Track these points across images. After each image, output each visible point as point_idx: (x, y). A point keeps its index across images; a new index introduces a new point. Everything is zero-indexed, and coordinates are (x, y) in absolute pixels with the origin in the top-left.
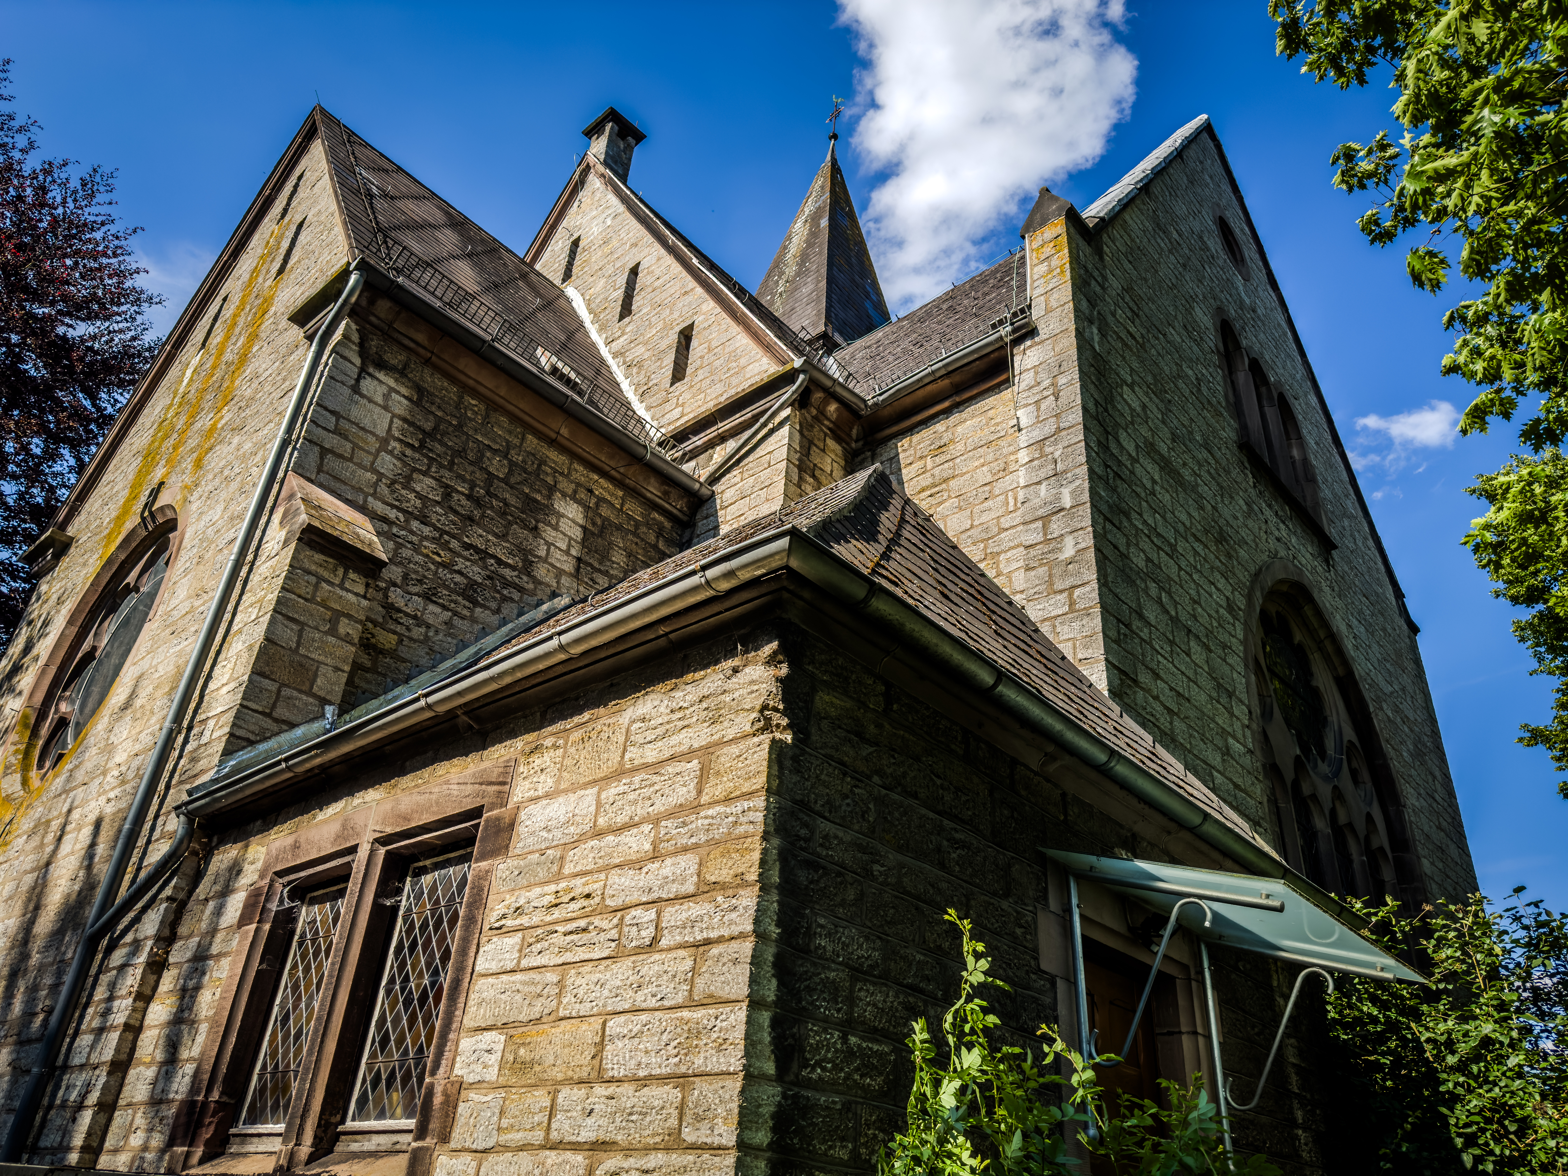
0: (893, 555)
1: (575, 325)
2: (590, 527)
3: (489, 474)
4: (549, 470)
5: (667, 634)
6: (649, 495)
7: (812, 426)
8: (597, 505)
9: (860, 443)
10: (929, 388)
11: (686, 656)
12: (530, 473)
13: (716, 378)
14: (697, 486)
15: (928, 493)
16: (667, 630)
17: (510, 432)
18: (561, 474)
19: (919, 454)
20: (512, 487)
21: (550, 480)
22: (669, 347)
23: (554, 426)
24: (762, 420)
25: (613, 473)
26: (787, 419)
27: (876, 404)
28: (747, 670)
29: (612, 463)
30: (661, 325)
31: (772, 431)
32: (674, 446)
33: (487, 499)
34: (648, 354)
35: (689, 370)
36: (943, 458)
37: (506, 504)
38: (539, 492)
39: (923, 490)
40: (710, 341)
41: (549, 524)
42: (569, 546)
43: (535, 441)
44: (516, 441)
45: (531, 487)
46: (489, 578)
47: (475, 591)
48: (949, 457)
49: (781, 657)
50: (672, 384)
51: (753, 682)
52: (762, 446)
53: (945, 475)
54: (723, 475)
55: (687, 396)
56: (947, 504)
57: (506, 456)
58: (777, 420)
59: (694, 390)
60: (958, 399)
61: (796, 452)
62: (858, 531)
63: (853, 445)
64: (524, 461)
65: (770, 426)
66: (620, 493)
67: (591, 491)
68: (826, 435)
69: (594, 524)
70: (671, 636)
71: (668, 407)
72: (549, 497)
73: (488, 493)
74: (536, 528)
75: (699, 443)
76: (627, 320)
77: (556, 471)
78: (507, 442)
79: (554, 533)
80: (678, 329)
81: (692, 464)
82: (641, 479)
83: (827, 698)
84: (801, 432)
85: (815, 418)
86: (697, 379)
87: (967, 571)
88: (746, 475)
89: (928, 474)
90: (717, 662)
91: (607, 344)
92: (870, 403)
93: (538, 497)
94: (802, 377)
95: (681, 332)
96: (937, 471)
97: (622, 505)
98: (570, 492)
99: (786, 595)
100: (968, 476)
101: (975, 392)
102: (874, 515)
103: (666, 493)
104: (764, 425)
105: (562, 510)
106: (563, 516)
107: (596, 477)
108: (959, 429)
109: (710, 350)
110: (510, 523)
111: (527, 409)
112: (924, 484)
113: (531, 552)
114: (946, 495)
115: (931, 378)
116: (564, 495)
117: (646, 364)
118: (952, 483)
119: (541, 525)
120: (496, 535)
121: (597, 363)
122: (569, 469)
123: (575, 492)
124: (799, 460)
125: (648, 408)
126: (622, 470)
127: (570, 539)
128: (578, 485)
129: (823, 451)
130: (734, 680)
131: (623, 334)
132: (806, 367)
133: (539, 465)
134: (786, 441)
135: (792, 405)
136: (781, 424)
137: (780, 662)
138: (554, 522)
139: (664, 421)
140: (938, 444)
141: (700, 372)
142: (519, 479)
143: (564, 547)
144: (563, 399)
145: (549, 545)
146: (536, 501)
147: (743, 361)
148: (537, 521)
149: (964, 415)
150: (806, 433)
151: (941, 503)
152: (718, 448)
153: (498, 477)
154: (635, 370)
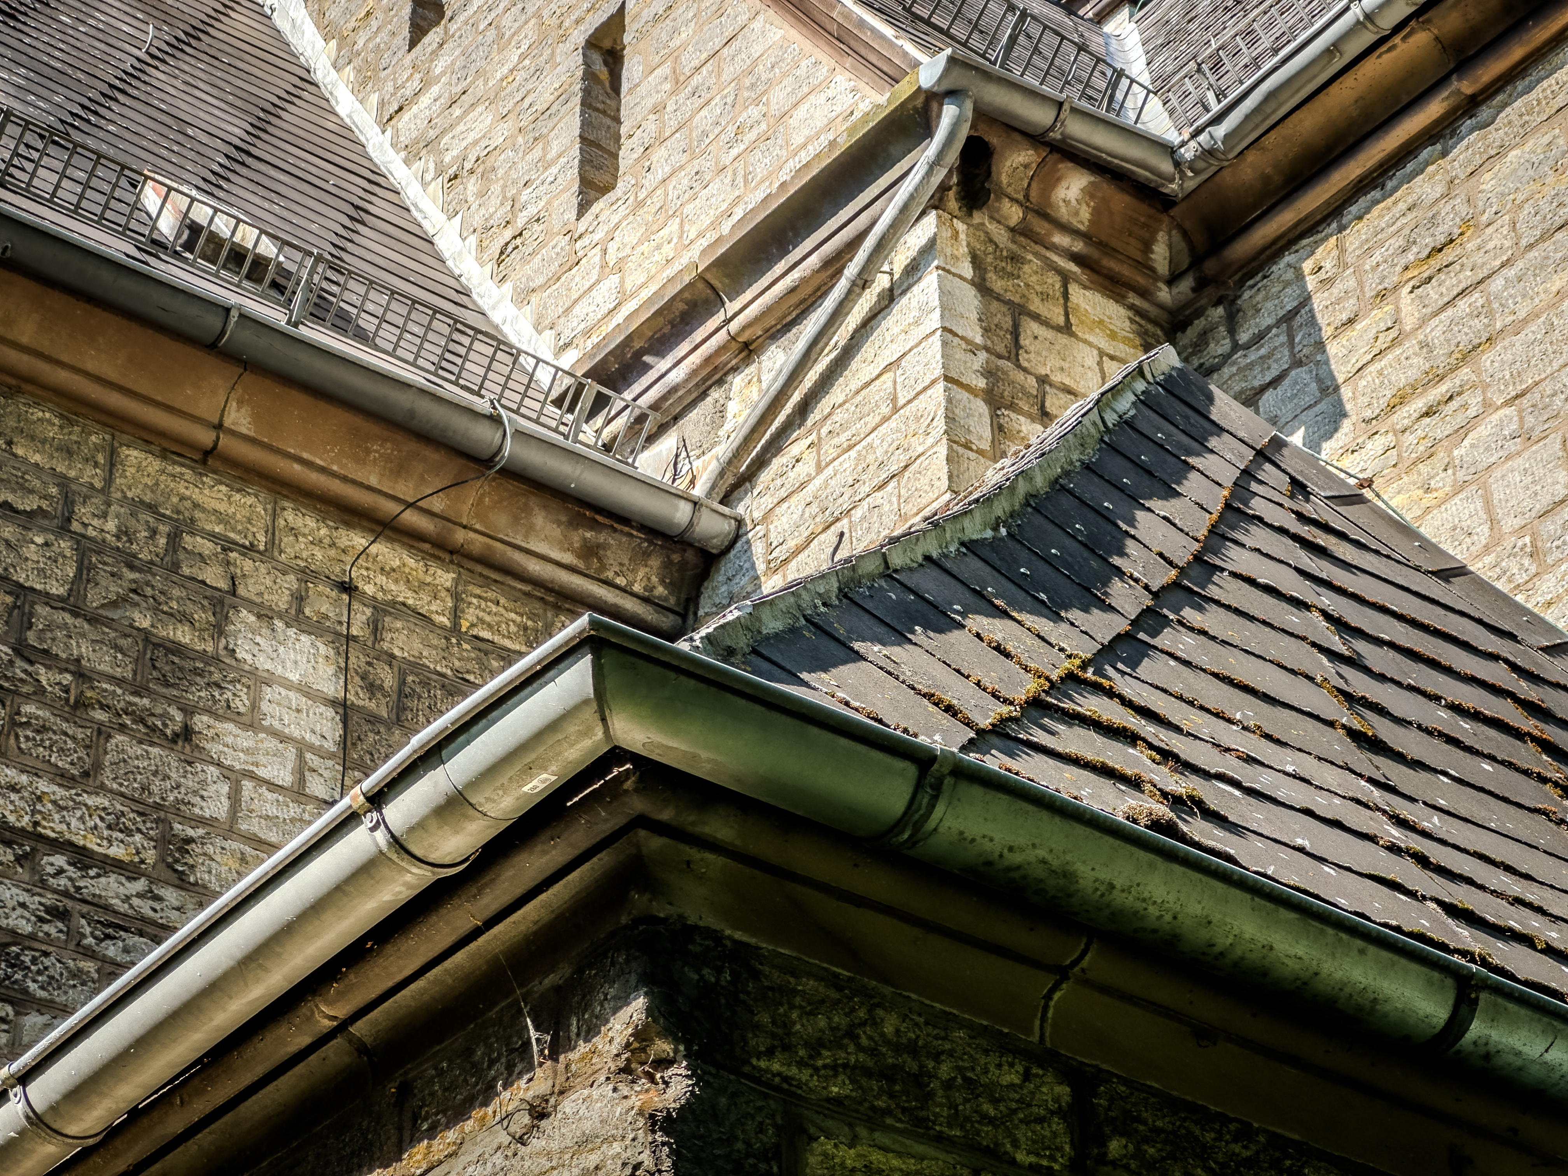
2: (359, 698)
3: (20, 590)
4: (206, 547)
5: (343, 1026)
6: (534, 567)
7: (1014, 258)
8: (375, 628)
10: (1371, 68)
11: (405, 1090)
12: (148, 567)
13: (706, 164)
14: (682, 513)
15: (1419, 404)
16: (342, 1011)
17: (68, 451)
18: (249, 550)
20: (93, 620)
21: (214, 576)
22: (562, 96)
23: (206, 408)
24: (852, 270)
25: (411, 518)
26: (929, 248)
27: (1209, 153)
29: (406, 490)
30: (530, 31)
31: (890, 297)
32: (601, 402)
33: (19, 668)
34: (504, 129)
35: (627, 156)
36: (1450, 283)
37: (82, 675)
38: (184, 618)
39: (1401, 399)
40: (675, 55)
41: (229, 713)
42: (301, 771)
43: (154, 464)
44: (92, 476)
45: (156, 609)
46: (58, 914)
47: (15, 963)
49: (663, 1047)
50: (583, 208)
52: (867, 350)
53: (1464, 338)
54: (761, 463)
55: (628, 235)
57: (64, 528)
58: (900, 259)
59: (647, 213)
60: (1466, 86)
61: (973, 349)
64: (123, 532)
65: (882, 282)
66: (445, 578)
67: (347, 588)
68: (1066, 278)
69: (372, 688)
70: (359, 1029)
71: (579, 279)
72: (219, 630)
73: (21, 650)
74: (187, 734)
75: (677, 376)
76: (432, 38)
77: (228, 546)
78: (63, 482)
79: (246, 740)
80: (579, 36)
81: (668, 443)
82: (500, 520)
84: (981, 285)
85: (1020, 231)
86: (650, 181)
88: (829, 450)
89: (1410, 346)
90: (488, 1094)
91: (387, 121)
92: (1188, 153)
93: (183, 635)
94: (949, 112)
95: (592, 44)
96: (1435, 330)
97: (456, 614)
98: (282, 601)
103: (589, 551)
104: (862, 282)
105: (263, 663)
106: (269, 680)
107: (359, 540)
108: (1487, 181)
109: (678, 82)
110: (102, 733)
111: (111, 374)
112: (1401, 379)
113: (179, 809)
114: (1474, 401)
115: (1368, 38)
116: (265, 615)
117: (501, 161)
118: (1488, 359)
119: (200, 721)
120: (62, 778)
121: (355, 188)
122: (271, 532)
123: (299, 598)
124: (989, 373)
125: (523, 297)
126: (438, 504)
127: (302, 747)
128: (307, 575)
129: (1066, 329)
130: (536, 1143)
131: (426, 84)
132: (959, 79)
133: (174, 538)
134: (934, 321)
135: (937, 203)
136: (913, 270)
137: (663, 1063)
138: (241, 704)
139: (570, 327)
140: (1428, 242)
141: (659, 154)
142: (115, 589)
143: (285, 776)
144: (213, 322)
145: (234, 777)
146: (176, 649)
147: (778, 98)
148: (188, 711)
149: (1496, 134)
150: (997, 284)
151: (1463, 431)
152: (738, 381)
153: (47, 598)
154: (472, 186)
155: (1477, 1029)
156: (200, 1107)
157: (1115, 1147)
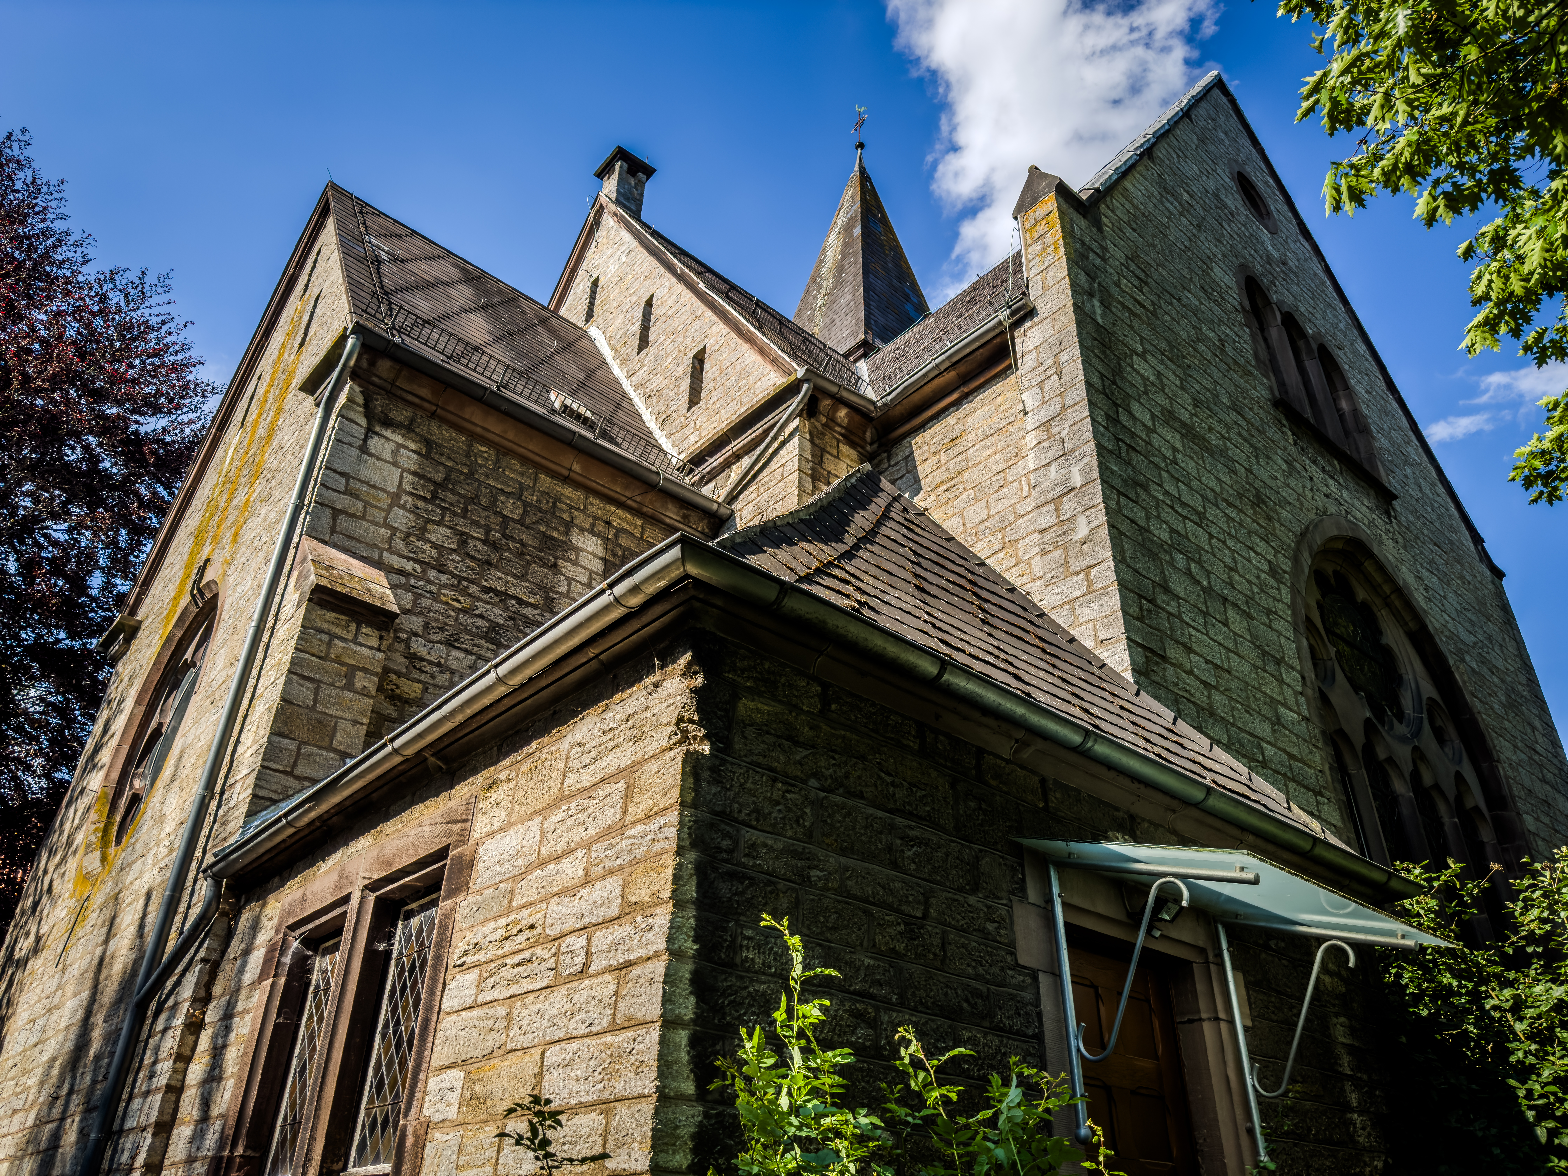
0: (860, 553)
1: (596, 363)
2: (610, 558)
3: (504, 517)
4: (564, 507)
5: (597, 656)
6: (668, 520)
7: (823, 434)
8: (616, 536)
9: (875, 446)
10: (936, 382)
11: (615, 677)
12: (545, 512)
13: (729, 398)
14: (715, 506)
15: (944, 487)
16: (597, 651)
17: (522, 474)
18: (578, 509)
19: (932, 450)
20: (528, 528)
21: (566, 517)
22: (685, 373)
23: (567, 464)
24: (772, 434)
25: (629, 502)
26: (796, 429)
27: (885, 405)
28: (665, 684)
29: (628, 494)
30: (676, 352)
31: (783, 444)
32: (691, 471)
33: (503, 541)
34: (666, 382)
35: (704, 394)
36: (956, 450)
37: (523, 544)
38: (556, 529)
39: (939, 485)
40: (721, 362)
41: (568, 560)
42: (590, 579)
43: (549, 480)
44: (529, 482)
45: (547, 526)
46: (512, 618)
47: (498, 633)
48: (962, 449)
49: (696, 668)
50: (689, 409)
51: (670, 696)
52: (775, 460)
53: (959, 468)
54: (740, 493)
55: (703, 419)
56: (963, 497)
57: (519, 498)
58: (787, 431)
59: (709, 412)
60: (966, 390)
61: (808, 461)
62: (816, 533)
63: (869, 448)
64: (538, 501)
65: (781, 438)
66: (639, 522)
67: (608, 523)
68: (838, 441)
69: (614, 555)
70: (602, 657)
71: (686, 431)
72: (567, 533)
73: (504, 536)
74: (555, 565)
75: (715, 464)
76: (645, 351)
77: (571, 507)
78: (520, 484)
79: (573, 568)
80: (691, 354)
81: (712, 485)
82: (658, 505)
83: (751, 705)
84: (811, 441)
85: (825, 425)
86: (711, 402)
87: (961, 561)
88: (761, 490)
89: (943, 469)
90: (641, 680)
91: (629, 377)
92: (879, 404)
93: (556, 534)
94: (805, 386)
95: (695, 357)
96: (951, 465)
97: (642, 534)
98: (587, 526)
99: (697, 604)
100: (981, 466)
101: (982, 380)
102: (845, 515)
103: (685, 517)
104: (775, 438)
105: (580, 545)
106: (582, 550)
107: (613, 509)
108: (970, 419)
109: (721, 371)
110: (528, 563)
111: (537, 450)
112: (939, 479)
113: (551, 589)
114: (961, 487)
115: (936, 372)
116: (582, 530)
117: (664, 392)
118: (966, 475)
119: (560, 562)
120: (515, 576)
121: (618, 398)
122: (585, 504)
123: (593, 525)
124: (812, 469)
125: (669, 436)
126: (638, 499)
127: (591, 572)
128: (596, 518)
129: (837, 457)
130: (655, 695)
131: (642, 366)
132: (809, 376)
133: (554, 504)
134: (797, 452)
135: (800, 415)
136: (791, 435)
137: (696, 673)
138: (573, 557)
139: (683, 446)
140: (951, 437)
141: (714, 393)
142: (535, 519)
143: (585, 581)
144: (570, 436)
145: (569, 580)
146: (553, 538)
147: (752, 378)
148: (556, 558)
149: (973, 405)
150: (817, 441)
151: (957, 497)
152: (734, 467)
153: (513, 520)
154: (655, 399)
155: (946, 677)
156: (551, 679)
157: (833, 707)
